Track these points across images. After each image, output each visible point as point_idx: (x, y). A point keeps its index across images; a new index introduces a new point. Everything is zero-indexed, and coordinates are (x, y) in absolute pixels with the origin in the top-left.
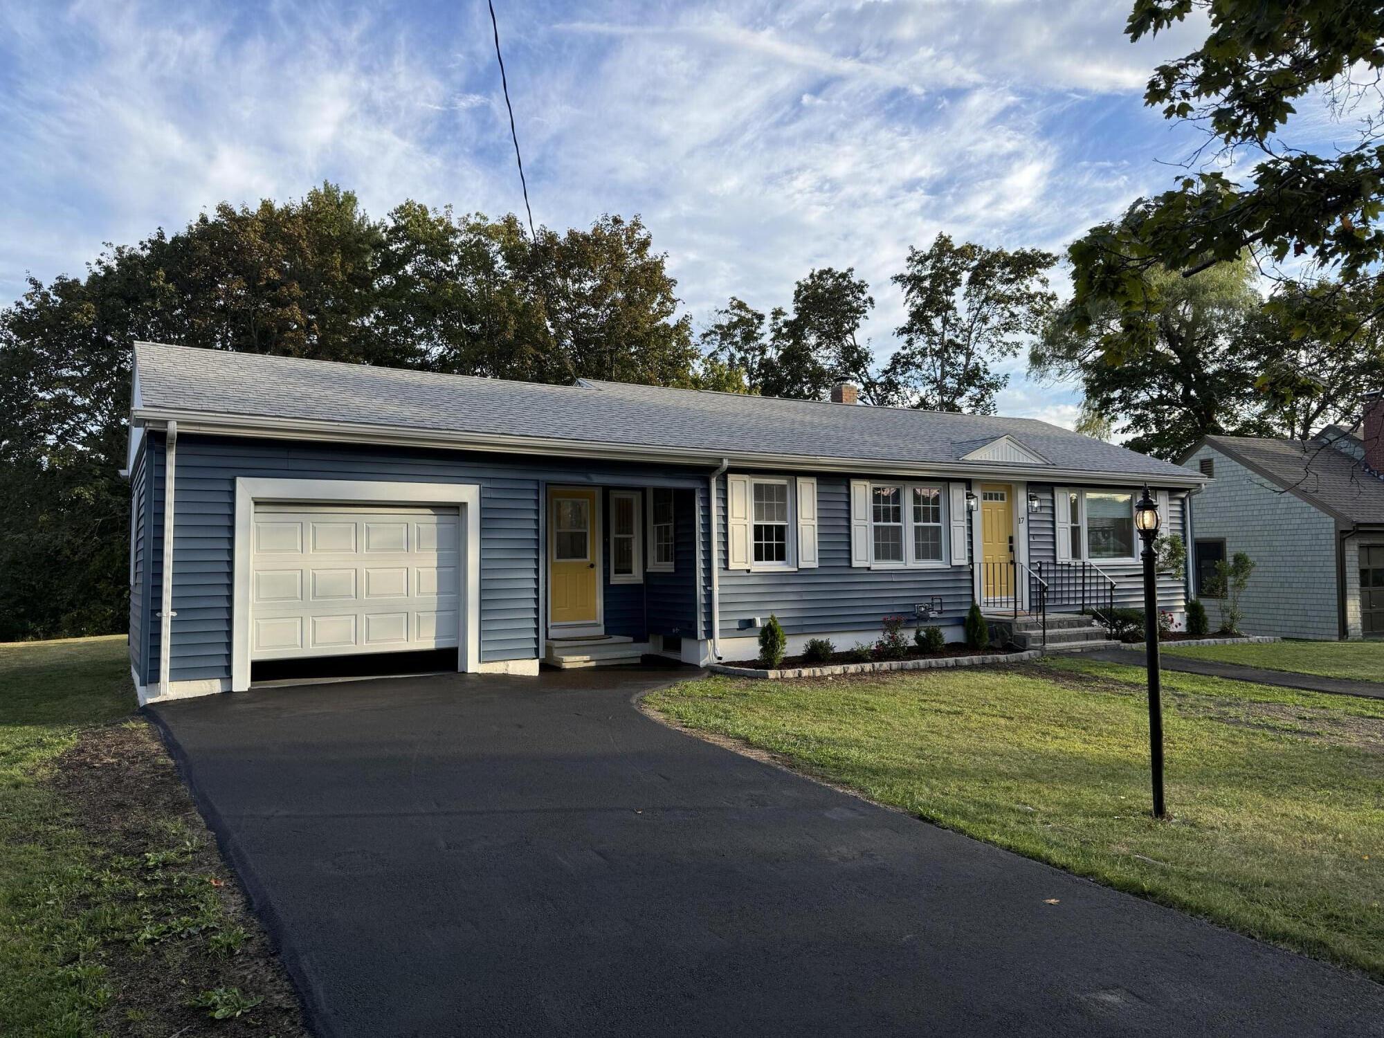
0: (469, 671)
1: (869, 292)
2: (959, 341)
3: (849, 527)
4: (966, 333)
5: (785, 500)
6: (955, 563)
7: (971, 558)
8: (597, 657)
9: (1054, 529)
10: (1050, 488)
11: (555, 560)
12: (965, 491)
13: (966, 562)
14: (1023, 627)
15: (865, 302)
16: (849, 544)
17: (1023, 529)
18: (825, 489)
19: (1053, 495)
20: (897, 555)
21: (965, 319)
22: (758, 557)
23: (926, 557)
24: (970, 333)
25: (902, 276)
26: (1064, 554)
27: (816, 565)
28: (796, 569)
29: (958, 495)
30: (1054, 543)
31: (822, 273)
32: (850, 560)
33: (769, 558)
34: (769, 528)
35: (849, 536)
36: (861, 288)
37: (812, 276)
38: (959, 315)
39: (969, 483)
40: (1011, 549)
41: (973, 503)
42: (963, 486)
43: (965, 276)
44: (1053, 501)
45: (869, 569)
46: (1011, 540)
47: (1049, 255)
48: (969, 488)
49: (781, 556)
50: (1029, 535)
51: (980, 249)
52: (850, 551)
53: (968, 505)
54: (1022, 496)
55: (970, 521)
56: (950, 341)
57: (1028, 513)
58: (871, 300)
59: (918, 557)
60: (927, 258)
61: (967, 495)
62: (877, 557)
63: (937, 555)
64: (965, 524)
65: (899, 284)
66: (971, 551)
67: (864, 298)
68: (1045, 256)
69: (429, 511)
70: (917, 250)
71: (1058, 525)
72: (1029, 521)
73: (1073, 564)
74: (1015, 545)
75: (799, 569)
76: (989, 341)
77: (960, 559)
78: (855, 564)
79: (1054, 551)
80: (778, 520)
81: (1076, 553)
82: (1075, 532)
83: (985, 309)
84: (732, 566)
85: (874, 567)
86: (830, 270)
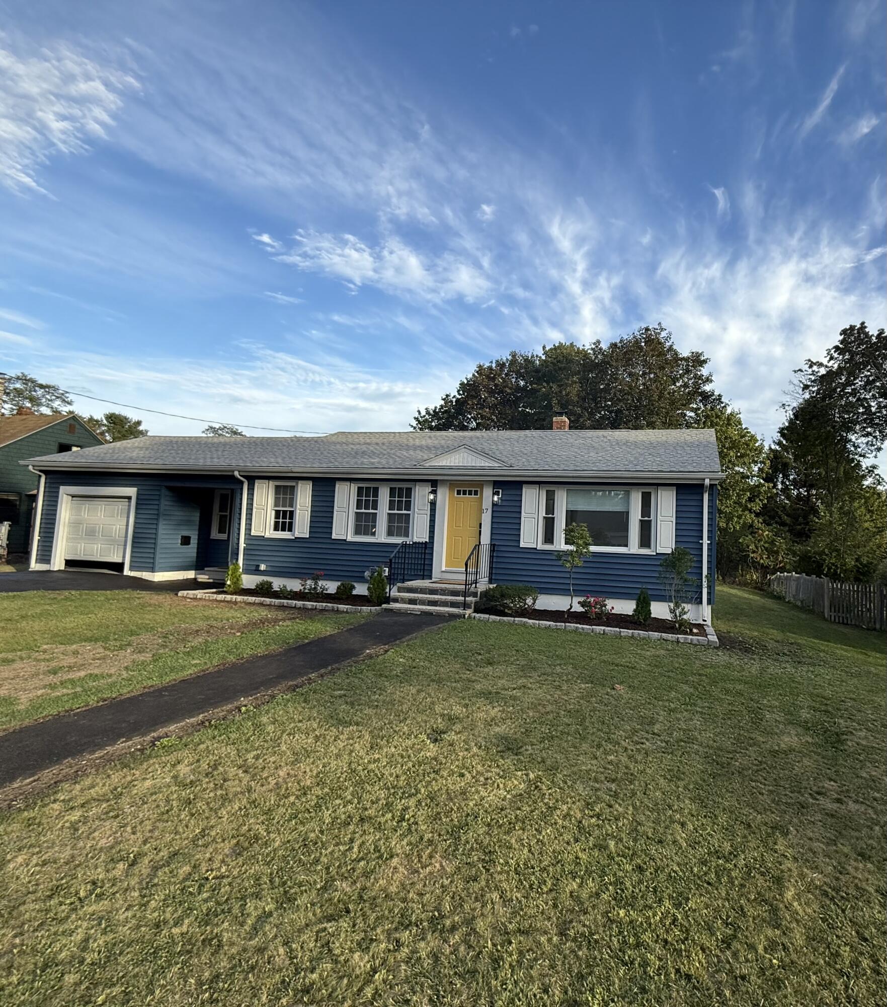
0: (127, 574)
3: (333, 512)
5: (294, 495)
6: (416, 540)
7: (432, 537)
8: (212, 577)
9: (520, 519)
12: (432, 489)
13: (426, 540)
17: (486, 517)
19: (522, 491)
20: (370, 531)
22: (276, 529)
23: (398, 535)
26: (529, 539)
27: (307, 535)
29: (423, 491)
32: (331, 534)
33: (283, 530)
34: (285, 512)
39: (434, 483)
40: (480, 533)
42: (429, 485)
44: (521, 496)
45: (347, 541)
46: (481, 526)
48: (435, 486)
49: (290, 529)
50: (492, 522)
53: (430, 499)
55: (434, 510)
57: (493, 506)
59: (389, 535)
64: (429, 512)
66: (432, 532)
71: (523, 515)
72: (493, 511)
75: (295, 538)
77: (422, 537)
78: (333, 536)
80: (289, 507)
81: (549, 537)
84: (253, 533)
85: (350, 539)
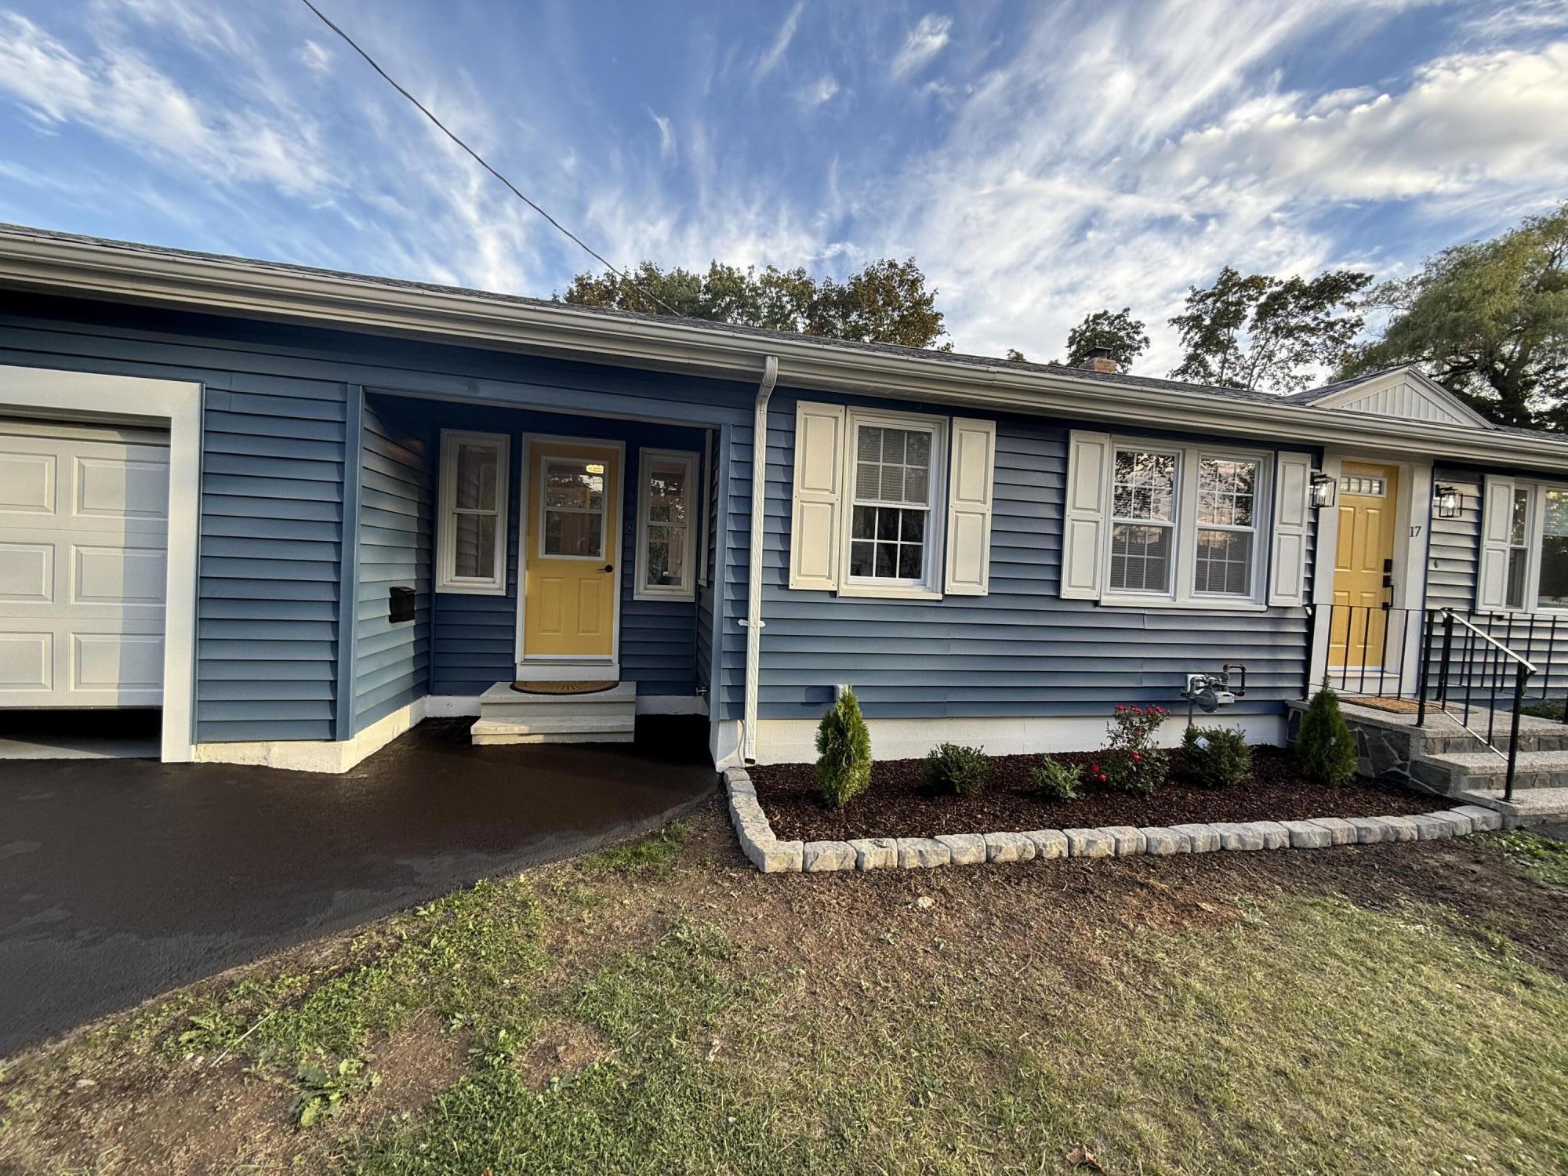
0: (164, 760)
1: (1145, 332)
2: (1238, 379)
3: (1061, 523)
4: (1248, 371)
5: (925, 461)
6: (1274, 601)
7: (1309, 595)
9: (1477, 552)
10: (1477, 475)
11: (541, 555)
12: (1309, 470)
13: (1299, 601)
14: (1439, 746)
15: (1140, 342)
16: (1059, 554)
17: (1417, 546)
18: (1011, 446)
19: (1482, 489)
20: (1158, 580)
21: (1247, 357)
22: (859, 568)
23: (1216, 587)
24: (1252, 370)
25: (1180, 318)
26: (1492, 596)
27: (983, 590)
28: (940, 597)
29: (1294, 473)
30: (1475, 577)
31: (1097, 317)
32: (1057, 584)
33: (885, 571)
34: (889, 515)
35: (1060, 538)
36: (1136, 327)
37: (1087, 322)
38: (1240, 353)
39: (1317, 453)
40: (1387, 582)
41: (1324, 491)
42: (1307, 459)
43: (1251, 312)
44: (1481, 501)
45: (1096, 603)
46: (1388, 565)
47: (1360, 276)
48: (1318, 463)
49: (912, 569)
50: (1428, 558)
51: (1272, 280)
52: (1058, 569)
53: (1314, 497)
54: (1421, 485)
55: (1314, 526)
56: (1230, 380)
57: (1430, 519)
58: (1146, 340)
59: (1200, 585)
60: (1208, 296)
61: (1313, 477)
62: (1116, 582)
63: (1239, 585)
64: (1306, 532)
65: (1176, 327)
66: (1311, 582)
67: (1138, 338)
68: (1353, 278)
69: (115, 435)
70: (1198, 289)
71: (1486, 543)
72: (1429, 533)
73: (1507, 616)
74: (1396, 575)
75: (946, 596)
76: (1274, 376)
77: (1287, 592)
78: (1067, 592)
79: (1474, 590)
80: (909, 498)
81: (1515, 596)
82: (1518, 558)
83: (1271, 346)
84: (796, 582)
85: (1106, 600)
86: (1106, 313)
